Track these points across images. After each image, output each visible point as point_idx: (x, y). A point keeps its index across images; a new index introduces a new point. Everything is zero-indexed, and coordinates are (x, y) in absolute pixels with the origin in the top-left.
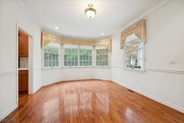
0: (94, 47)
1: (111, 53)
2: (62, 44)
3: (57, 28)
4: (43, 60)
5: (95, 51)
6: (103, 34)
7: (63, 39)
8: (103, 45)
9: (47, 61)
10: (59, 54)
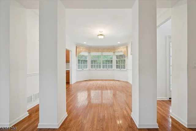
0: (114, 53)
1: (127, 58)
2: (89, 53)
3: (85, 43)
4: (77, 64)
5: (115, 56)
6: (119, 43)
7: (90, 49)
8: (121, 51)
9: (80, 65)
10: (87, 60)
